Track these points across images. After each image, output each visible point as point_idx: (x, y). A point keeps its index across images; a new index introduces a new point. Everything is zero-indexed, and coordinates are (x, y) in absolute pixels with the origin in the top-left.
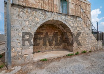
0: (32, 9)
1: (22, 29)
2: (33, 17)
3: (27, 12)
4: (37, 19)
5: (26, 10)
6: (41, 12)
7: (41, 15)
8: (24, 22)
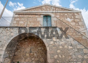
0: (10, 28)
1: (1, 41)
2: (10, 33)
3: (7, 30)
4: (12, 34)
5: (7, 29)
6: (16, 29)
7: (16, 31)
8: (3, 37)
